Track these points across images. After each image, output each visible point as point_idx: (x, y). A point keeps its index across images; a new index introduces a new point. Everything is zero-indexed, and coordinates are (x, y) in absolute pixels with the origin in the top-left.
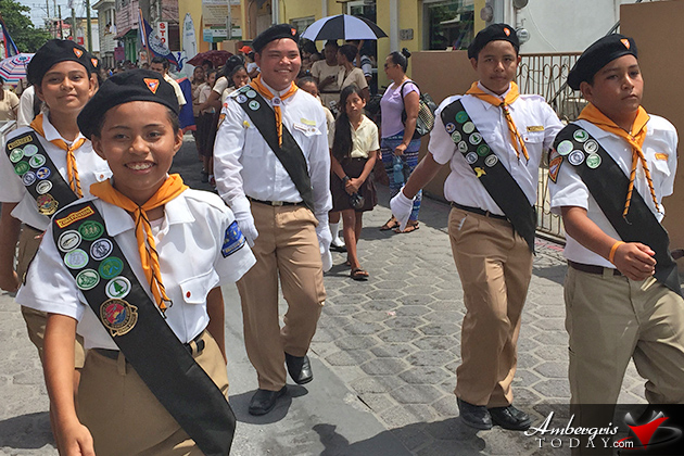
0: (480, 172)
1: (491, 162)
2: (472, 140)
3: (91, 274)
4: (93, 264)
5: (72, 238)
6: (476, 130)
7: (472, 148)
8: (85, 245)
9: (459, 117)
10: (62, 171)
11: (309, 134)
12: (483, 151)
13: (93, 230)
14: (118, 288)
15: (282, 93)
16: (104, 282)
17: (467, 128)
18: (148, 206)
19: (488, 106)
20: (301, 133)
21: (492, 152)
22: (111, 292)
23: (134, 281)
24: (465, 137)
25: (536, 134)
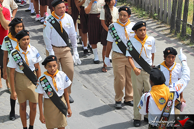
0: (117, 43)
1: (119, 41)
2: (115, 35)
3: (46, 88)
4: (46, 86)
5: (43, 82)
6: (116, 32)
7: (115, 37)
8: (45, 83)
9: (113, 29)
10: (24, 59)
11: (69, 27)
12: (118, 38)
13: (46, 81)
14: (50, 90)
15: (61, 17)
16: (48, 89)
17: (114, 32)
18: (54, 75)
19: (121, 26)
20: (67, 28)
21: (120, 39)
22: (49, 90)
23: (52, 89)
24: (114, 34)
25: (132, 34)
